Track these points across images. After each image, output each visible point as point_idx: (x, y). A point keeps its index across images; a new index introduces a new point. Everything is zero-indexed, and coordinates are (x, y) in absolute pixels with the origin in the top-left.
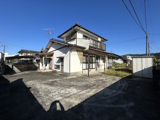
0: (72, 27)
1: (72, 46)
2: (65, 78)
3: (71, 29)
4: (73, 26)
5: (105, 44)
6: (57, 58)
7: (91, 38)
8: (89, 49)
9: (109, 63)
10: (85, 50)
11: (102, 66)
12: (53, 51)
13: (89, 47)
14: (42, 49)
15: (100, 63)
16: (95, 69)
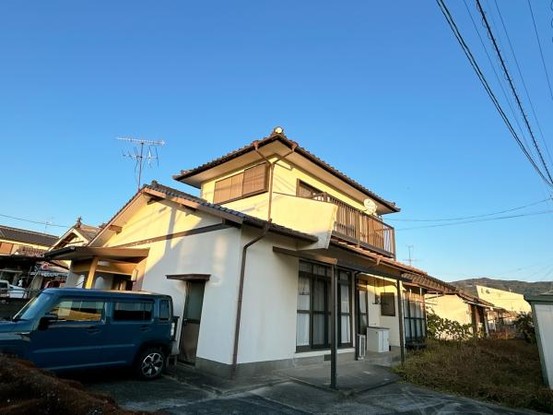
0: (256, 146)
1: (261, 227)
2: (213, 396)
3: (252, 149)
4: (261, 139)
5: (392, 228)
6: (169, 277)
7: (329, 196)
8: (331, 244)
9: (409, 318)
10: (313, 247)
11: (380, 333)
12: (142, 242)
13: (332, 237)
14: (75, 223)
15: (367, 314)
16: (352, 350)
